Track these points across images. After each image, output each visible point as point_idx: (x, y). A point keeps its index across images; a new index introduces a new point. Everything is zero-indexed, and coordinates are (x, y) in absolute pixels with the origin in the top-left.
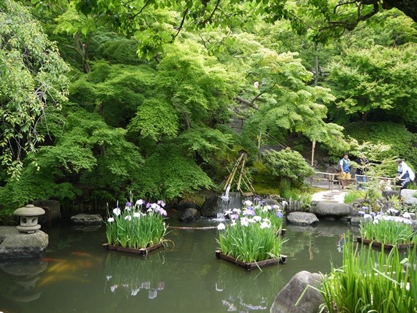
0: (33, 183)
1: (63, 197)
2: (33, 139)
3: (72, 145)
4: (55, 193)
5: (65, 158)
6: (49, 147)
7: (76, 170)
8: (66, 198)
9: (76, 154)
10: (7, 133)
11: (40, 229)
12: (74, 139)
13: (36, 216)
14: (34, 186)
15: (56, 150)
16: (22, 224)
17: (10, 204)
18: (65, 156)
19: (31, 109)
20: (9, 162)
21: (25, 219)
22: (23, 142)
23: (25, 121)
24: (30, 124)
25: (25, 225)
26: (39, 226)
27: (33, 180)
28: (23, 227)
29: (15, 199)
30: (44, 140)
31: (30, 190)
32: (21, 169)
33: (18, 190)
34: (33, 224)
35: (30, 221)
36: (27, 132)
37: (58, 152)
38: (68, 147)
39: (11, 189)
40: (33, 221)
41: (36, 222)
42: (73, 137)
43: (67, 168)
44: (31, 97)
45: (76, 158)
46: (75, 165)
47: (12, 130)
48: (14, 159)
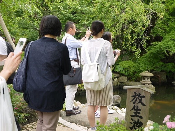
0: (149, 61)
1: (168, 70)
2: (145, 38)
3: (169, 41)
4: (164, 68)
5: (165, 48)
6: (157, 42)
7: (171, 54)
8: (170, 72)
9: (171, 46)
10: (134, 36)
11: (151, 84)
12: (171, 38)
13: (149, 77)
14: (150, 63)
15: (160, 44)
16: (143, 80)
17: (139, 71)
18: (165, 47)
19: (144, 24)
20: (135, 50)
21: (144, 78)
22: (141, 40)
23: (141, 30)
24: (143, 32)
25: (144, 81)
26: (151, 82)
27: (150, 60)
28: (143, 81)
29: (141, 69)
30: (150, 39)
31: (148, 65)
32: (140, 53)
33: (143, 64)
34: (148, 81)
35: (146, 79)
36: (142, 35)
37: (161, 45)
38: (167, 42)
39: (139, 64)
40: (148, 79)
41: (149, 80)
42: (171, 36)
43: (166, 53)
44: (144, 19)
45: (171, 48)
46: (170, 52)
47: (136, 35)
48: (137, 48)
